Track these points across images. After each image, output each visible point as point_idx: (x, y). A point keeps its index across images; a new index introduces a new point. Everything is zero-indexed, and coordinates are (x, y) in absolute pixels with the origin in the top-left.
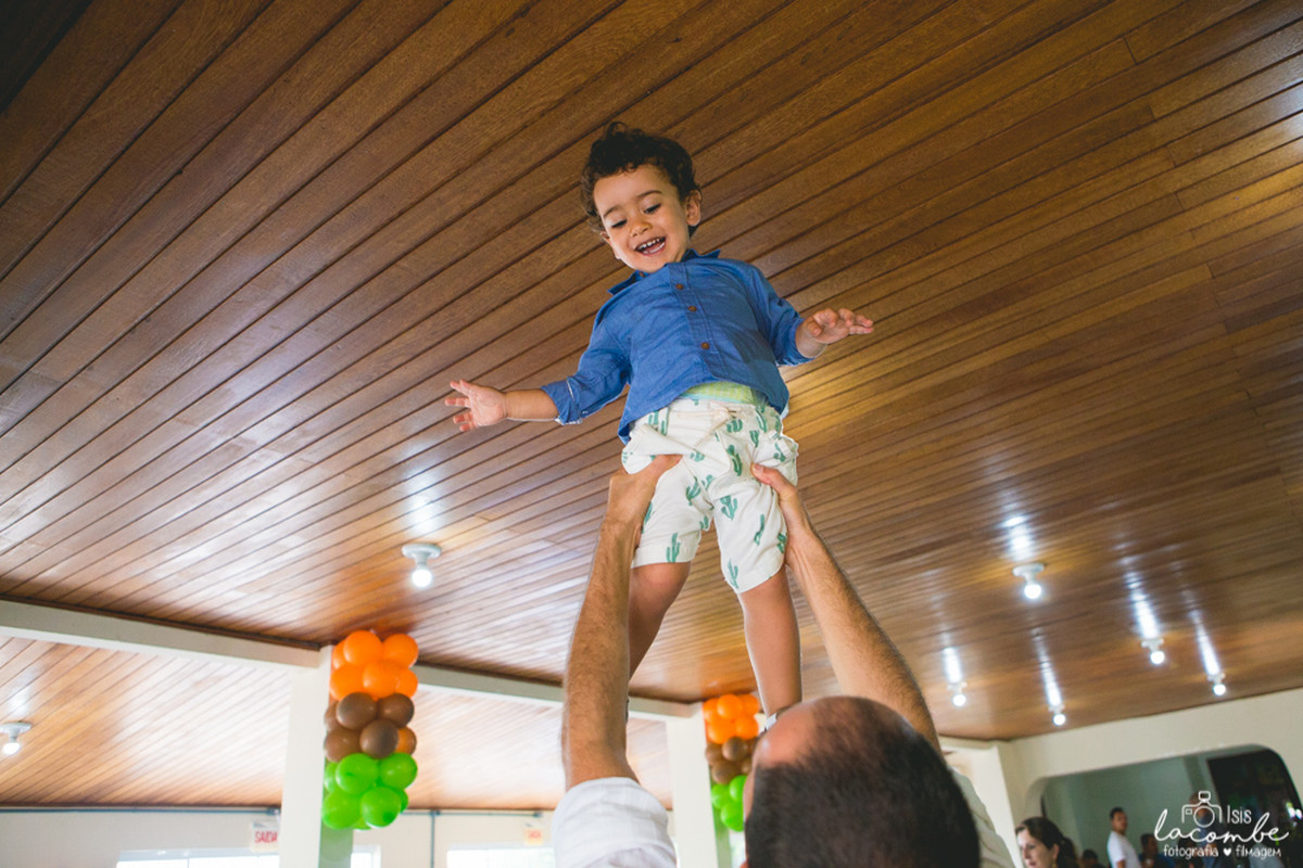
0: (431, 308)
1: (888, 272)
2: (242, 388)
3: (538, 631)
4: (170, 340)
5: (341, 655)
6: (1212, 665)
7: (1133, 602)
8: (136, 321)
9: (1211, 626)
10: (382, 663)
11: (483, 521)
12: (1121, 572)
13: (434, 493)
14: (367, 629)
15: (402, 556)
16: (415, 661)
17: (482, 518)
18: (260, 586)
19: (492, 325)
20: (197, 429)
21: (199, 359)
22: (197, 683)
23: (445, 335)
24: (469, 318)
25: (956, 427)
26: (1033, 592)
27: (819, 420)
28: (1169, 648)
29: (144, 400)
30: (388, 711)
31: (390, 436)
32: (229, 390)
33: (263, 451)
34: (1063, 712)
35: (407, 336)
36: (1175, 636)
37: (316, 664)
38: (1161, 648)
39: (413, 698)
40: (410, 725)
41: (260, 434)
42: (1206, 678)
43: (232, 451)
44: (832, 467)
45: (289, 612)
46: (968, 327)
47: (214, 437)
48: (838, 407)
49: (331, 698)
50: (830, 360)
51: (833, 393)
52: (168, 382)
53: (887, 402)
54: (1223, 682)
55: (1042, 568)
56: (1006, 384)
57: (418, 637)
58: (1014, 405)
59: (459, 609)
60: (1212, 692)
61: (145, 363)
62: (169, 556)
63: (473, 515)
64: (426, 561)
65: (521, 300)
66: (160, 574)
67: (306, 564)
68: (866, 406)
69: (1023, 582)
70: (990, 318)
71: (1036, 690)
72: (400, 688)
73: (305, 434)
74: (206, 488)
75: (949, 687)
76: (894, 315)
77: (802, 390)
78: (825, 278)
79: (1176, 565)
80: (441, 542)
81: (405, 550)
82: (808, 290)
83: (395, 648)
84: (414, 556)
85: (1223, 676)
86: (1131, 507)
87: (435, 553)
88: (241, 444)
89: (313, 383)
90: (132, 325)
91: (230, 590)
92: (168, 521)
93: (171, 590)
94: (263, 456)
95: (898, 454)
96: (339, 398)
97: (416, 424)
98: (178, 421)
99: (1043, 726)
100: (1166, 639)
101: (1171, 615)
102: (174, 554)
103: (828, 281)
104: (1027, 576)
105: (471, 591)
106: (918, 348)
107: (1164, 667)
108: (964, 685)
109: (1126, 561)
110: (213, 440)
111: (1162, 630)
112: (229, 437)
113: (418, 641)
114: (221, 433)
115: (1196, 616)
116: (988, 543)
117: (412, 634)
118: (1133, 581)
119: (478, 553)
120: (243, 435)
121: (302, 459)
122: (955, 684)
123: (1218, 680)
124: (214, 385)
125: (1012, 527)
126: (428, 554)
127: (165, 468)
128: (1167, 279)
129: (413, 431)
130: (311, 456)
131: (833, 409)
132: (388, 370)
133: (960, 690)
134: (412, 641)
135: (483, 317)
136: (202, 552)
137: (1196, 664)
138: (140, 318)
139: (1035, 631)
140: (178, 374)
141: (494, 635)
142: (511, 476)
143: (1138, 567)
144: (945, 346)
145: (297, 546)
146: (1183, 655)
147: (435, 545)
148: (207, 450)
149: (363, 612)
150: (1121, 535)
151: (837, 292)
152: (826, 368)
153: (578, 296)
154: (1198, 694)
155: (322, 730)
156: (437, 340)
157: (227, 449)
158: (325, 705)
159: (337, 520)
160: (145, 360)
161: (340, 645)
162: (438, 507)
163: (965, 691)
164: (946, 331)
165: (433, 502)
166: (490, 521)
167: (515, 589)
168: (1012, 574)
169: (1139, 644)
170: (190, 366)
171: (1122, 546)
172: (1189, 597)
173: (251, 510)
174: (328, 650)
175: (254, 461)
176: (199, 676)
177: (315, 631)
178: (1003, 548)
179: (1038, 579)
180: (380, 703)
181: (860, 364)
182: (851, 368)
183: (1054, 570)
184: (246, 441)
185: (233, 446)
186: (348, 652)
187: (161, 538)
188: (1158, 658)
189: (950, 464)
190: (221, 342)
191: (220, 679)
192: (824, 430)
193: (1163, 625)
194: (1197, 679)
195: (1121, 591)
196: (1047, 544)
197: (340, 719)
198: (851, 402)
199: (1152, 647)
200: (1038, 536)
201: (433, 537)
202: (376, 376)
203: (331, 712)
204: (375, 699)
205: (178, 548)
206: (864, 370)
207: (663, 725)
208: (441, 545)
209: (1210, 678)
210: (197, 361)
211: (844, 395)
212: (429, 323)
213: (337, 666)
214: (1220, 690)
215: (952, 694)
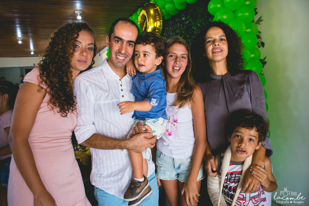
6: (32, 47)
9: (33, 38)
12: (14, 18)
28: (23, 40)
38: (21, 40)
42: (30, 50)
54: (33, 52)
60: (31, 53)
85: (34, 50)
100: (23, 38)
101: (24, 33)
107: (21, 45)
111: (22, 36)
115: (30, 34)
118: (17, 21)
123: (32, 51)
137: (29, 47)
143: (19, 18)
146: (26, 44)
169: (16, 38)
171: (16, 10)
172: (29, 29)
188: (20, 42)
194: (28, 50)
199: (19, 39)
209: (31, 50)
214: (32, 53)
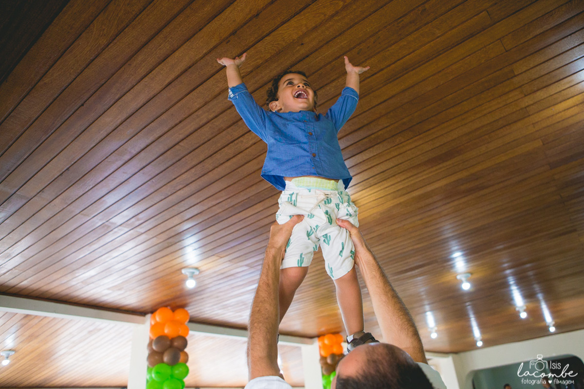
0: (194, 163)
1: (398, 144)
2: (110, 199)
3: (243, 307)
4: (78, 179)
5: (154, 318)
6: (548, 318)
7: (511, 290)
8: (63, 170)
9: (547, 301)
10: (174, 322)
11: (218, 258)
12: (505, 277)
13: (196, 245)
14: (166, 306)
15: (182, 274)
16: (188, 320)
17: (217, 256)
18: (118, 288)
19: (221, 171)
20: (90, 218)
21: (91, 187)
22: (90, 332)
23: (200, 175)
24: (211, 168)
25: (429, 213)
26: (466, 286)
27: (368, 211)
28: (528, 311)
29: (67, 205)
30: (176, 344)
31: (176, 221)
32: (104, 201)
33: (120, 228)
34: (481, 340)
35: (184, 176)
36: (531, 305)
37: (143, 323)
38: (525, 311)
39: (188, 338)
40: (186, 350)
41: (118, 220)
42: (545, 324)
43: (106, 228)
44: (374, 232)
45: (131, 299)
46: (435, 168)
47: (98, 222)
48: (376, 205)
49: (150, 338)
50: (373, 184)
51: (374, 199)
52: (77, 197)
53: (398, 202)
54: (554, 325)
55: (469, 275)
56: (452, 193)
57: (189, 310)
58: (456, 203)
59: (208, 297)
60: (549, 331)
61: (67, 189)
62: (77, 275)
63: (214, 255)
64: (192, 276)
65: (234, 160)
66: (73, 283)
67: (139, 277)
68: (389, 204)
69: (461, 282)
70: (445, 164)
71: (468, 330)
72: (181, 333)
73: (138, 220)
74: (94, 244)
75: (429, 330)
76: (401, 164)
77: (360, 197)
78: (370, 148)
79: (530, 273)
80: (200, 267)
81: (183, 271)
82: (362, 153)
83: (179, 315)
84: (187, 274)
85: (553, 323)
86: (509, 248)
87: (197, 272)
88: (109, 225)
89: (142, 197)
90: (61, 172)
91: (105, 290)
92: (77, 259)
93: (78, 290)
94: (120, 230)
95: (404, 226)
96: (154, 204)
97: (188, 215)
98: (82, 214)
99: (472, 346)
100: (527, 307)
101: (529, 295)
102: (81, 274)
103: (371, 149)
104: (463, 279)
105: (213, 289)
106: (412, 178)
107: (526, 319)
108: (436, 328)
109: (508, 272)
110: (97, 223)
111: (525, 303)
112: (104, 221)
113: (189, 311)
114: (101, 220)
115: (540, 296)
116: (445, 264)
117: (187, 309)
118: (511, 281)
119: (215, 272)
120: (110, 221)
121: (137, 231)
122: (432, 328)
123: (551, 325)
124: (98, 198)
125: (456, 258)
126: (193, 273)
127: (76, 236)
128: (523, 146)
129: (186, 218)
130: (141, 230)
131: (374, 206)
132: (175, 191)
133: (434, 330)
134: (187, 312)
135: (217, 167)
136: (92, 272)
137: (541, 318)
138: (65, 169)
139: (467, 304)
140: (81, 194)
141: (224, 308)
142: (230, 237)
143: (514, 274)
144: (424, 177)
145: (135, 270)
146: (535, 314)
147: (197, 268)
148: (95, 227)
149: (165, 299)
150: (505, 260)
151: (376, 154)
152: (371, 188)
153: (259, 158)
154: (543, 332)
155: (146, 353)
156: (197, 177)
157: (103, 227)
158: (147, 341)
159: (153, 258)
160: (67, 188)
161: (154, 313)
162: (198, 252)
163: (436, 331)
164: (424, 171)
165: (195, 249)
166: (221, 258)
167: (233, 288)
168: (456, 278)
169: (515, 309)
170: (87, 190)
171: (506, 265)
172: (537, 287)
173: (114, 254)
174: (149, 316)
175: (116, 232)
176: (91, 328)
177: (142, 308)
178: (452, 267)
179: (468, 280)
180: (172, 340)
181: (386, 185)
182: (382, 187)
183: (476, 276)
184: (112, 223)
185: (106, 225)
186: (158, 317)
187: (74, 266)
188: (523, 315)
189: (428, 229)
190: (101, 179)
191: (100, 329)
192: (370, 216)
193: (526, 300)
194: (542, 324)
195: (506, 285)
196: (472, 264)
197: (154, 347)
198: (383, 202)
199: (521, 310)
200: (468, 261)
201: (196, 265)
202: (170, 194)
203: (150, 344)
204: (170, 338)
205: (81, 271)
206: (388, 189)
207: (299, 348)
208: (200, 268)
209: (547, 324)
210: (90, 188)
211: (379, 200)
212: (193, 170)
213: (153, 323)
214: (552, 329)
215: (430, 333)
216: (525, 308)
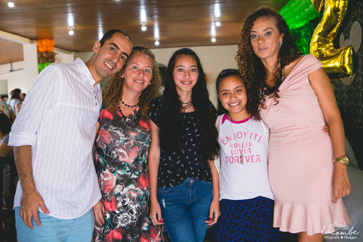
6: (157, 34)
28: (148, 26)
36: (150, 22)
38: (146, 26)
42: (154, 39)
54: (159, 41)
60: (154, 44)
75: (68, 28)
85: (159, 39)
101: (150, 15)
107: (143, 32)
108: (74, 28)
111: (148, 20)
122: (71, 27)
123: (157, 40)
133: (72, 29)
137: (152, 33)
146: (150, 28)
163: (74, 30)
169: (139, 23)
188: (144, 29)
194: (151, 39)
199: (143, 25)
214: (157, 43)
215: (69, 30)
216: (146, 24)
